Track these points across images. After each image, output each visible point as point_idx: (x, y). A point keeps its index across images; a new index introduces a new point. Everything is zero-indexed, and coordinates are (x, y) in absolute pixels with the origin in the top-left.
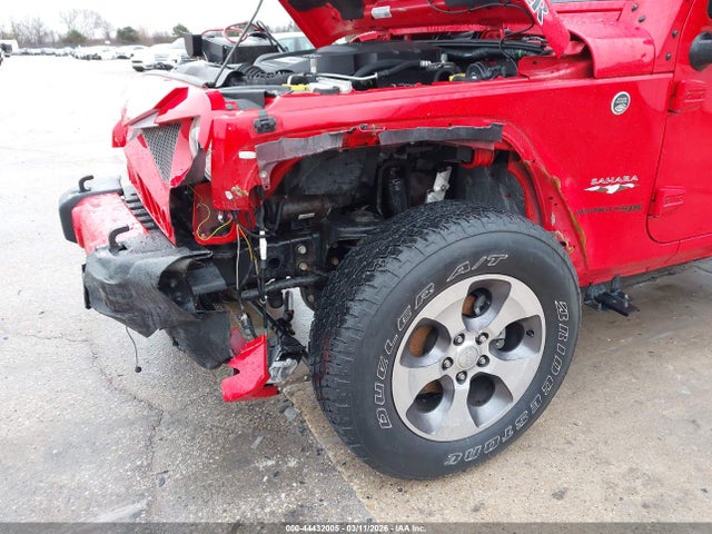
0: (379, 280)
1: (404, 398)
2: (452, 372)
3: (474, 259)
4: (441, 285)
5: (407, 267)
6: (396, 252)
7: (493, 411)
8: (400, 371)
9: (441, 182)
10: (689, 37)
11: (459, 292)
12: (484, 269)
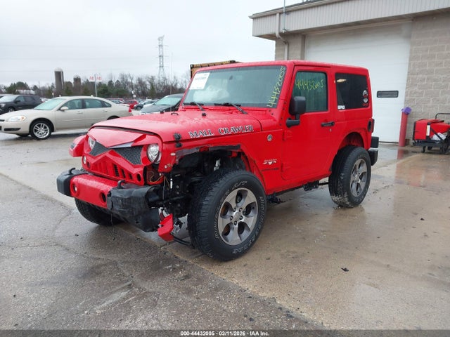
0: (214, 189)
1: (221, 229)
2: (233, 221)
3: (238, 183)
4: (231, 191)
5: (222, 185)
6: (218, 181)
7: (246, 234)
8: (220, 219)
9: (217, 163)
10: (285, 119)
11: (234, 193)
12: (241, 186)
